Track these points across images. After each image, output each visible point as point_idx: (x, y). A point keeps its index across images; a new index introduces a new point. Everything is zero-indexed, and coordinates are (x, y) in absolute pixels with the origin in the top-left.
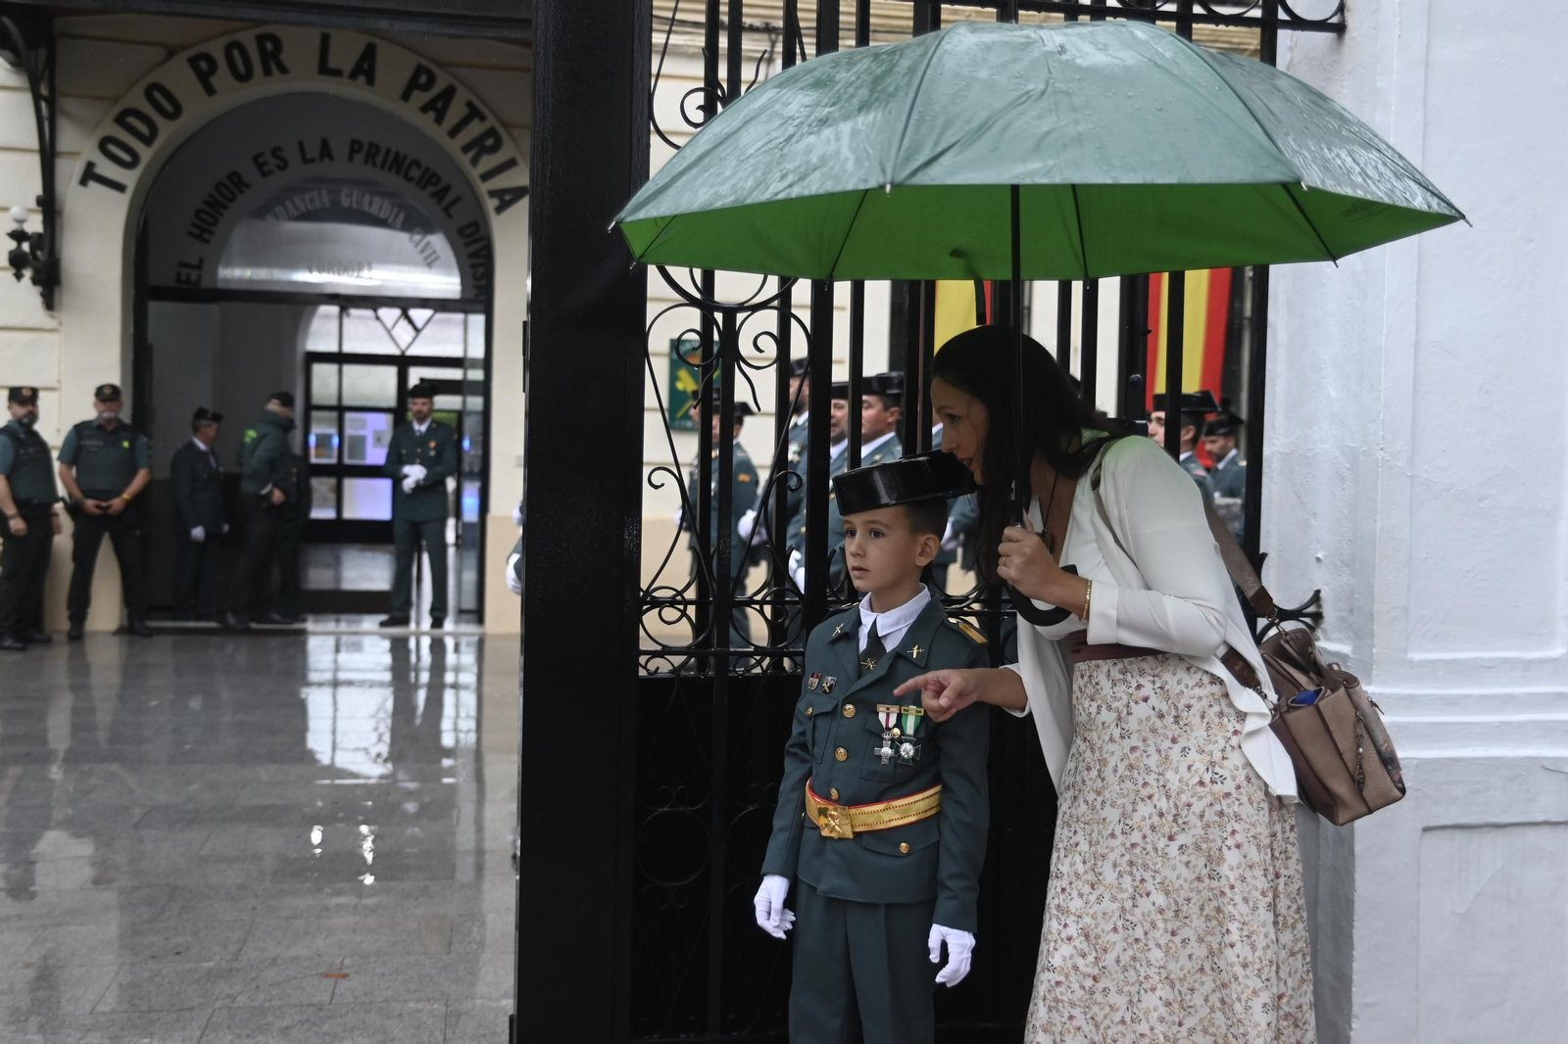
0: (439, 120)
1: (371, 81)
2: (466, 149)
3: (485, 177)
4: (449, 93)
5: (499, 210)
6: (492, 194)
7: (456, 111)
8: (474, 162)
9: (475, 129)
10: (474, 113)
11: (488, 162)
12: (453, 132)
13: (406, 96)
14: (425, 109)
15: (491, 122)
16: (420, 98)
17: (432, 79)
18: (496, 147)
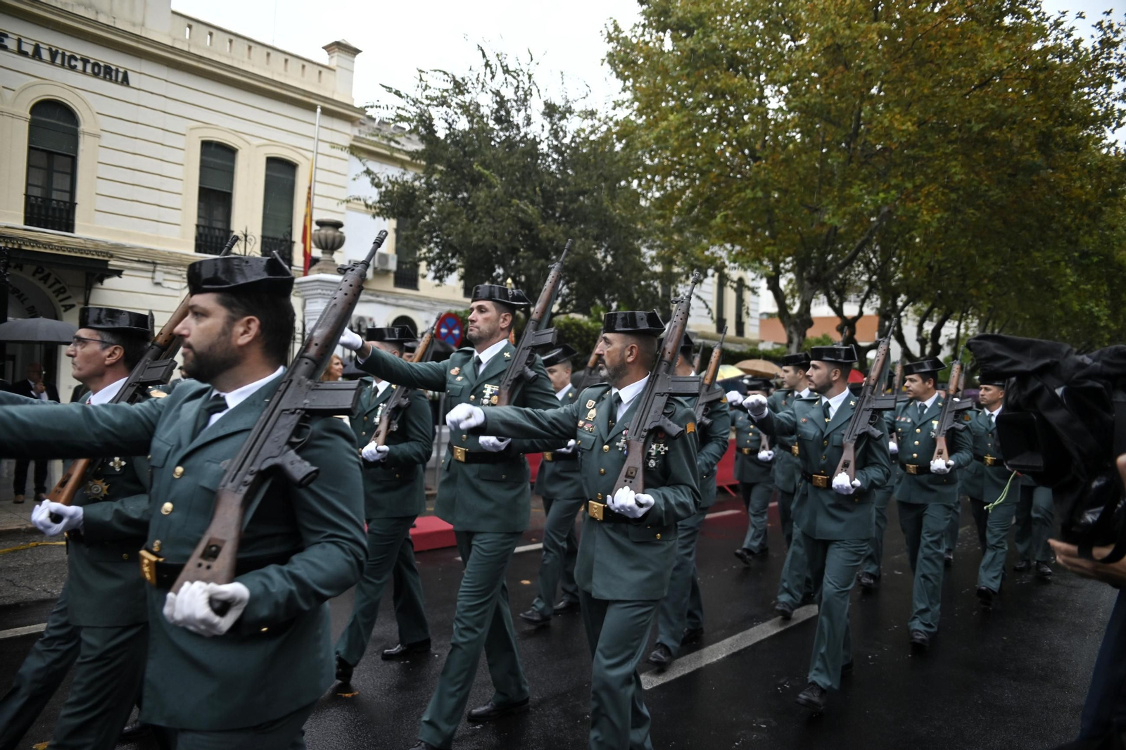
0: (45, 283)
1: (21, 270)
2: (54, 292)
3: (60, 301)
4: (49, 275)
5: (65, 311)
6: (63, 306)
7: (51, 281)
9: (57, 286)
10: (57, 281)
11: (61, 296)
12: (50, 287)
13: (34, 275)
14: (40, 279)
15: (63, 285)
16: (39, 276)
17: (43, 271)
18: (65, 292)
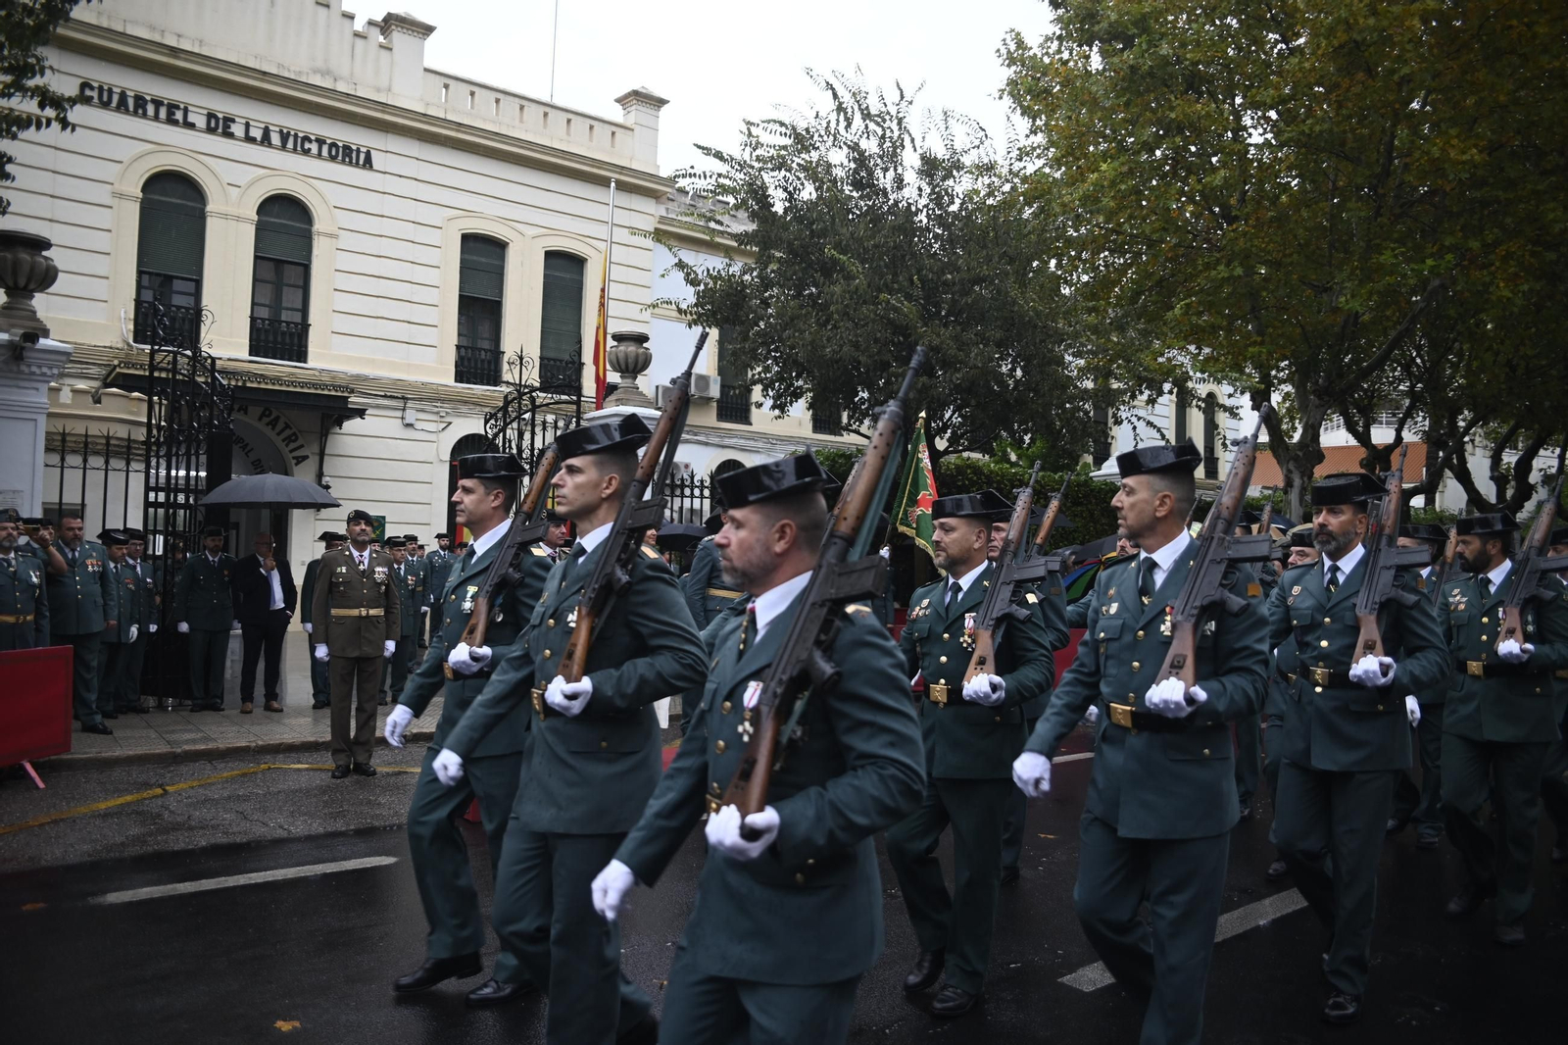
0: (273, 429)
1: (246, 413)
2: (283, 441)
3: (291, 451)
4: (277, 419)
5: (296, 464)
6: (294, 458)
7: (280, 426)
8: (287, 445)
9: (288, 432)
10: (287, 426)
11: (292, 446)
12: (278, 434)
13: (260, 419)
14: (268, 424)
15: (294, 430)
16: (266, 420)
17: (270, 414)
18: (296, 439)
